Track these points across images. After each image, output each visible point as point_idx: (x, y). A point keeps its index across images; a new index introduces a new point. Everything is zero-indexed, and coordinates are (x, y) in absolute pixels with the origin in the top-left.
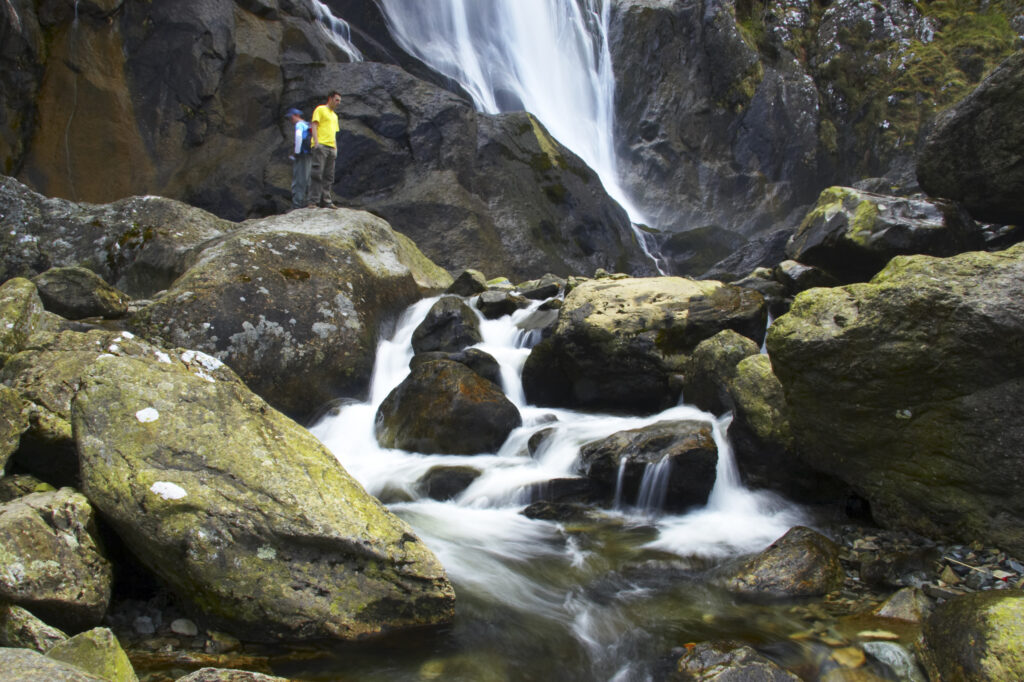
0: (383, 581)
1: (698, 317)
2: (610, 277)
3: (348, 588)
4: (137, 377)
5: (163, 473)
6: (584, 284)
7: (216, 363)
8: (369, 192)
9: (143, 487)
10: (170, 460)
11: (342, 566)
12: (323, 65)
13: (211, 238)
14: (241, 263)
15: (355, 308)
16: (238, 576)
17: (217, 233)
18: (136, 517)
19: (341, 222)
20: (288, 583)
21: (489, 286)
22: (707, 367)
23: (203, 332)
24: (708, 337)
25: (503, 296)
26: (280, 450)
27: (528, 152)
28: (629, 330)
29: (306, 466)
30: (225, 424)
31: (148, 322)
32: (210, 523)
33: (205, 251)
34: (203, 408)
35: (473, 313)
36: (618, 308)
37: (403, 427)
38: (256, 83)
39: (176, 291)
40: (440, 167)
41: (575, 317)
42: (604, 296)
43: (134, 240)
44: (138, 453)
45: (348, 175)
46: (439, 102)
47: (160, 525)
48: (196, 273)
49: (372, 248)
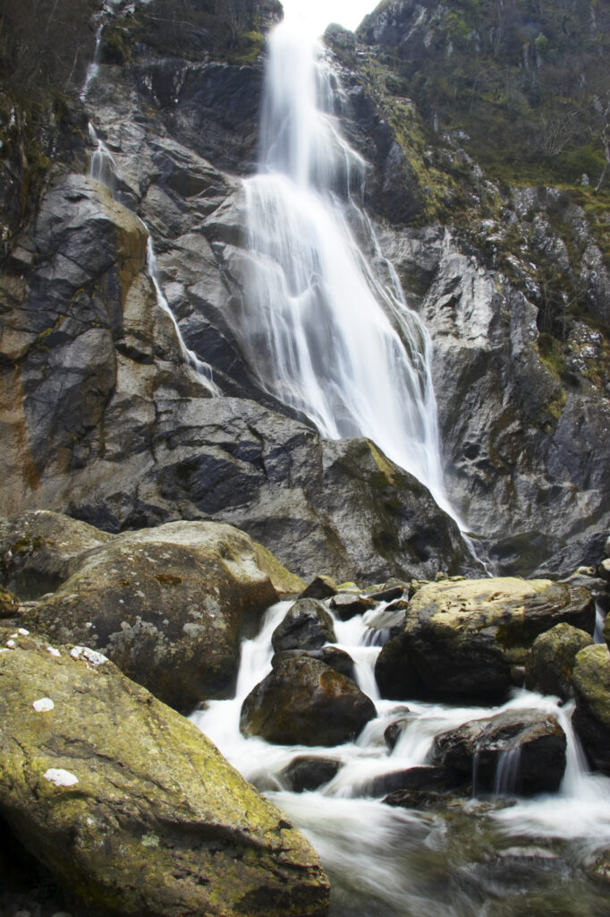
0: (261, 868)
1: (534, 613)
2: (450, 579)
3: (227, 876)
4: (35, 670)
5: (56, 760)
6: (427, 586)
7: (99, 657)
8: (229, 508)
9: (37, 773)
10: (62, 748)
11: (222, 853)
12: (190, 401)
13: (92, 547)
14: (121, 569)
15: (221, 611)
16: (122, 864)
17: (97, 543)
18: (28, 803)
19: (207, 534)
20: (170, 871)
21: (339, 590)
22: (547, 659)
23: (85, 630)
24: (545, 630)
25: (354, 598)
26: (166, 739)
27: (368, 472)
28: (471, 626)
29: (189, 754)
30: (114, 715)
31: (37, 621)
32: (98, 809)
33: (89, 559)
34: (95, 699)
35: (327, 614)
36: (461, 607)
37: (267, 720)
38: (133, 415)
39: (62, 594)
40: (290, 486)
41: (421, 617)
42: (447, 596)
43: (25, 548)
44: (32, 741)
45: (210, 494)
46: (289, 430)
47: (50, 812)
48: (81, 578)
49: (235, 557)
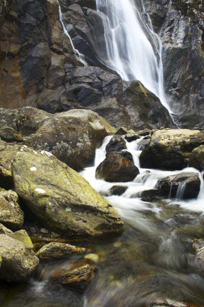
0: (102, 218)
1: (193, 141)
2: (165, 129)
3: (92, 220)
4: (30, 158)
5: (38, 186)
6: (157, 131)
7: (50, 154)
8: (91, 105)
9: (33, 190)
10: (40, 182)
11: (91, 214)
12: (77, 68)
13: (46, 119)
14: (56, 125)
15: (89, 139)
16: (60, 216)
17: (47, 117)
18: (31, 198)
19: (84, 114)
20: (75, 218)
21: (128, 132)
22: (196, 156)
23: (45, 146)
24: (196, 147)
25: (133, 135)
26: (72, 179)
27: (138, 92)
28: (171, 145)
29: (80, 184)
30: (56, 172)
31: (29, 143)
32: (52, 200)
33: (45, 122)
34: (49, 167)
35: (124, 140)
36: (168, 138)
37: (104, 174)
38: (57, 73)
39: (37, 134)
40: (112, 97)
41: (155, 141)
42: (164, 135)
43: (24, 120)
44: (30, 180)
45: (84, 100)
46: (111, 77)
47: (38, 201)
48: (43, 129)
49: (93, 121)
